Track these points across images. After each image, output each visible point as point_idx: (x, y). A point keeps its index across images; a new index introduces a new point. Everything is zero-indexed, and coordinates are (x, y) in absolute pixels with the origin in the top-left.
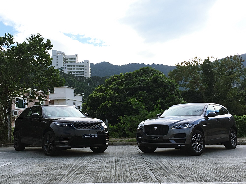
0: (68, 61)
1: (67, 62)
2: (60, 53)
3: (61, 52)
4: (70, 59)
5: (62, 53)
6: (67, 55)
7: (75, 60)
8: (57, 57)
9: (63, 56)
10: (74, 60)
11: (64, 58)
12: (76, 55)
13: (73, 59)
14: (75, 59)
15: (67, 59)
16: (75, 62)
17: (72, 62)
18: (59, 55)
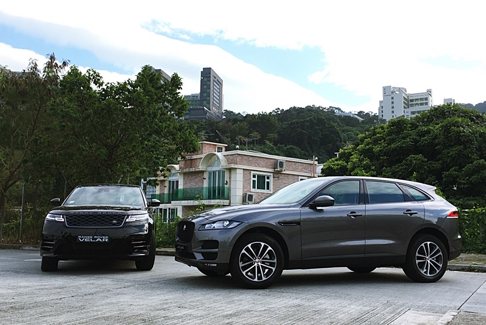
0: (414, 103)
1: (412, 105)
2: (398, 90)
3: (399, 88)
4: (417, 99)
5: (401, 89)
6: (411, 93)
7: (426, 101)
8: (393, 98)
9: (404, 95)
10: (424, 102)
11: (404, 98)
12: (429, 92)
13: (424, 99)
14: (426, 99)
15: (412, 101)
16: (426, 104)
17: (422, 104)
18: (396, 93)
